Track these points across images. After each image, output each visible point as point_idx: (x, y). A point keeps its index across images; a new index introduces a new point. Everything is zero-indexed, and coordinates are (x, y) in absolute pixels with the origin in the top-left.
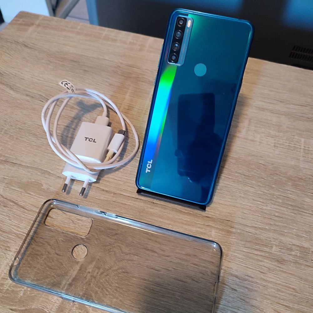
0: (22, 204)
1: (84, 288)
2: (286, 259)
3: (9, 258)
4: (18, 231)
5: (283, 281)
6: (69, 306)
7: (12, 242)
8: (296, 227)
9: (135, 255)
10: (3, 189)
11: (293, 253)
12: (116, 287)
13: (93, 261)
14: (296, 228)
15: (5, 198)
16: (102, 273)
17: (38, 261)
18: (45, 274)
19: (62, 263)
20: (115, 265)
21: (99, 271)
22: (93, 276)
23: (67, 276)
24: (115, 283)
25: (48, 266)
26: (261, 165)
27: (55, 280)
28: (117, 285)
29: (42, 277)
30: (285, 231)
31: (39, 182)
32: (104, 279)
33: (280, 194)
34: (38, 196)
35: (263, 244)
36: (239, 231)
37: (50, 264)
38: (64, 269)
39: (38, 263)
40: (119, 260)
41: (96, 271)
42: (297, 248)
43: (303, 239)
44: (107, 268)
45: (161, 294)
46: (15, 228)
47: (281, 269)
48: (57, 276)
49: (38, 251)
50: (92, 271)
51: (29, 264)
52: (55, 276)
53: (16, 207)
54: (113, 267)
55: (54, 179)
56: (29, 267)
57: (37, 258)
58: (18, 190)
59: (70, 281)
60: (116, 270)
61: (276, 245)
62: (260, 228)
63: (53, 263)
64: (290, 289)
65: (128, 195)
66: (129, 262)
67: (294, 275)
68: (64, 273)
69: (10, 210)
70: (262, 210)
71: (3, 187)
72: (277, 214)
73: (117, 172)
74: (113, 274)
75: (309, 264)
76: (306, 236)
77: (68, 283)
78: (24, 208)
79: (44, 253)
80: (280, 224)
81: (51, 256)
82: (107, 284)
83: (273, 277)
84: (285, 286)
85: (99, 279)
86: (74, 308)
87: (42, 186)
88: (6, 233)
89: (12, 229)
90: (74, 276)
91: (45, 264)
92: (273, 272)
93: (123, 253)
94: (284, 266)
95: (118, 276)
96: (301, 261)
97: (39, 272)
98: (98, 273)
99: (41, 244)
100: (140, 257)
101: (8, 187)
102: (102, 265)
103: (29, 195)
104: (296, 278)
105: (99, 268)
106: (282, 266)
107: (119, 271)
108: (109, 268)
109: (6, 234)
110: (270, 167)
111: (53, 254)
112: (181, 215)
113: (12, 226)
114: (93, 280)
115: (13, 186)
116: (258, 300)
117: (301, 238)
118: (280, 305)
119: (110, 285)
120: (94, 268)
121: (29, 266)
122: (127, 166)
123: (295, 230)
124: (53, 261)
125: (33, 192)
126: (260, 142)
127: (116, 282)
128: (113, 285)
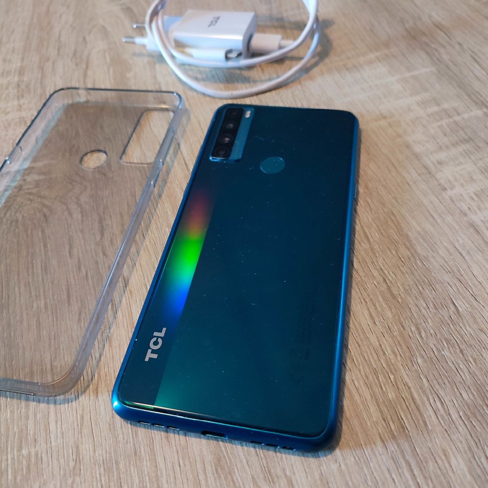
0: (90, 73)
8: (346, 465)
9: (82, 213)
12: (17, 220)
13: (45, 174)
14: (343, 467)
15: (88, 59)
16: (30, 194)
20: (53, 200)
21: (32, 189)
22: (22, 187)
24: (23, 215)
26: (453, 308)
28: (20, 219)
32: (22, 200)
33: (410, 385)
40: (63, 200)
44: (42, 193)
45: (30, 280)
47: (201, 477)
50: (29, 182)
53: (82, 71)
54: (48, 199)
58: (108, 60)
60: (45, 206)
66: (66, 213)
71: (102, 49)
74: (36, 206)
82: (17, 208)
83: (170, 465)
85: (21, 195)
87: (129, 73)
92: (183, 459)
93: (77, 198)
94: (213, 479)
95: (35, 212)
98: (28, 189)
100: (83, 220)
101: (105, 51)
102: (43, 187)
103: (107, 71)
105: (37, 186)
106: (210, 475)
107: (44, 209)
108: (42, 196)
110: (468, 328)
115: (109, 54)
116: (96, 454)
119: (16, 213)
120: (35, 181)
125: (114, 70)
127: (25, 215)
128: (18, 215)
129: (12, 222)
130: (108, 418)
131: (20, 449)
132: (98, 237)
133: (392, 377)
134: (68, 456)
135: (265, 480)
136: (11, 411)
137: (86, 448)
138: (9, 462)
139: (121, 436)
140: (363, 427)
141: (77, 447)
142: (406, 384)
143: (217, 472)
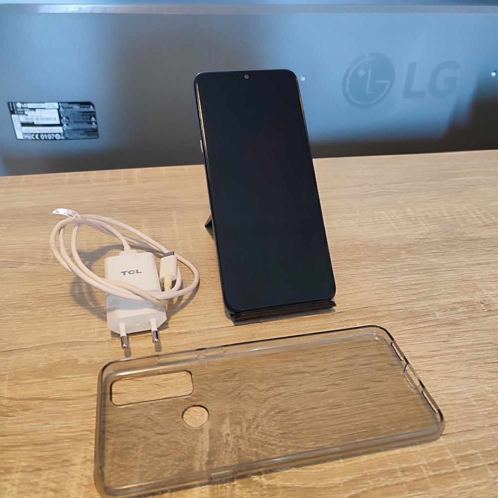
0: (57, 395)
1: (234, 456)
2: (458, 319)
3: (76, 475)
4: (72, 432)
5: (473, 340)
6: (226, 492)
7: (69, 450)
8: (442, 287)
9: (280, 386)
10: (7, 389)
11: (459, 311)
12: (281, 434)
13: (223, 419)
15: (20, 400)
16: (248, 428)
17: (134, 456)
18: (158, 468)
19: (176, 442)
20: (260, 409)
21: (242, 427)
22: (237, 436)
23: (197, 454)
24: (276, 430)
25: (156, 455)
26: (359, 246)
27: (179, 468)
28: (280, 432)
29: (155, 475)
30: (435, 294)
31: (70, 358)
33: (400, 264)
34: (78, 376)
35: (422, 314)
36: (386, 313)
37: (158, 452)
38: (185, 448)
39: (136, 458)
40: (262, 401)
41: (238, 428)
42: (460, 305)
43: (458, 294)
44: (251, 418)
45: (349, 415)
46: (62, 430)
48: (179, 461)
49: (124, 443)
50: (231, 431)
51: (120, 466)
52: (178, 463)
53: (46, 403)
54: (259, 413)
55: (93, 346)
56: (123, 471)
57: (129, 453)
58: (39, 380)
59: (205, 458)
60: (266, 415)
61: (437, 311)
62: (406, 302)
63: (161, 448)
64: (486, 345)
65: (220, 326)
66: (277, 397)
67: (479, 330)
68: (189, 453)
69: (39, 412)
70: (395, 285)
71: (7, 387)
72: (413, 283)
73: (186, 308)
74: (266, 421)
75: (483, 315)
76: (458, 291)
77: (204, 463)
78: (62, 400)
79: (138, 441)
80: (424, 290)
81: (152, 440)
82: (265, 436)
83: (460, 341)
84: (480, 344)
85: (248, 436)
86: (237, 490)
87: (78, 361)
88: (50, 443)
89: (59, 435)
90: (208, 450)
91: (150, 454)
93: (260, 391)
95: (273, 421)
96: (475, 315)
97: (145, 470)
98: (241, 430)
99: (125, 433)
100: (288, 386)
101: (16, 384)
102: (241, 418)
103: (63, 380)
104: (483, 332)
105: (239, 423)
106: (460, 327)
107: (270, 414)
108: (254, 417)
109: (52, 446)
110: (369, 244)
111: (154, 436)
112: (307, 322)
113: (56, 431)
114: (241, 441)
115: (25, 380)
117: (455, 295)
118: (491, 364)
119: (271, 436)
120: (231, 427)
121: (123, 469)
122: (195, 297)
123: (443, 290)
124: (160, 446)
125: (65, 374)
126: (341, 227)
127: (276, 428)
128: (275, 434)
131: (473, 405)
138: (482, 410)
141: (464, 378)
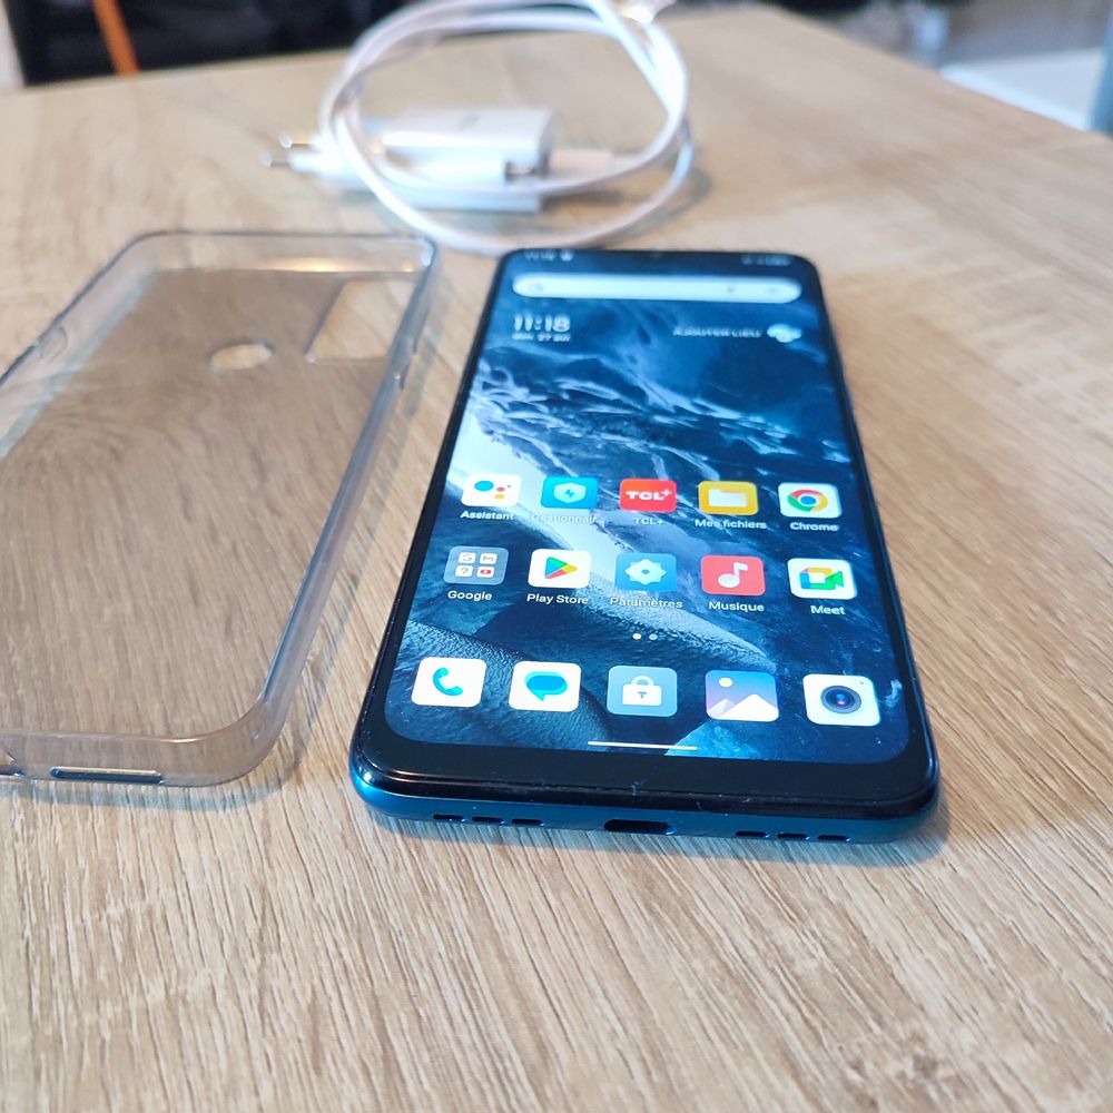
2: (703, 915)
5: (546, 967)
8: (969, 867)
9: (207, 443)
11: (785, 935)
14: (961, 871)
20: (129, 423)
28: (50, 459)
33: (1066, 707)
42: (838, 940)
43: (941, 943)
44: (102, 414)
45: (90, 566)
47: (612, 924)
54: (117, 423)
60: (110, 434)
64: (524, 1031)
66: (167, 444)
67: (642, 1006)
75: (803, 1058)
76: (982, 951)
83: (522, 908)
84: (523, 1000)
92: (556, 891)
94: (644, 928)
95: (87, 446)
96: (778, 1006)
104: (635, 1030)
106: (634, 919)
107: (109, 440)
116: (318, 898)
117: (931, 927)
118: (370, 1024)
127: (63, 451)
129: (28, 465)
130: (336, 822)
131: (101, 903)
132: (254, 483)
133: (1019, 695)
134: (240, 910)
135: (781, 917)
136: (64, 828)
137: (287, 886)
138: (72, 937)
139: (378, 856)
140: (985, 793)
141: (263, 890)
142: (1055, 707)
143: (651, 911)
